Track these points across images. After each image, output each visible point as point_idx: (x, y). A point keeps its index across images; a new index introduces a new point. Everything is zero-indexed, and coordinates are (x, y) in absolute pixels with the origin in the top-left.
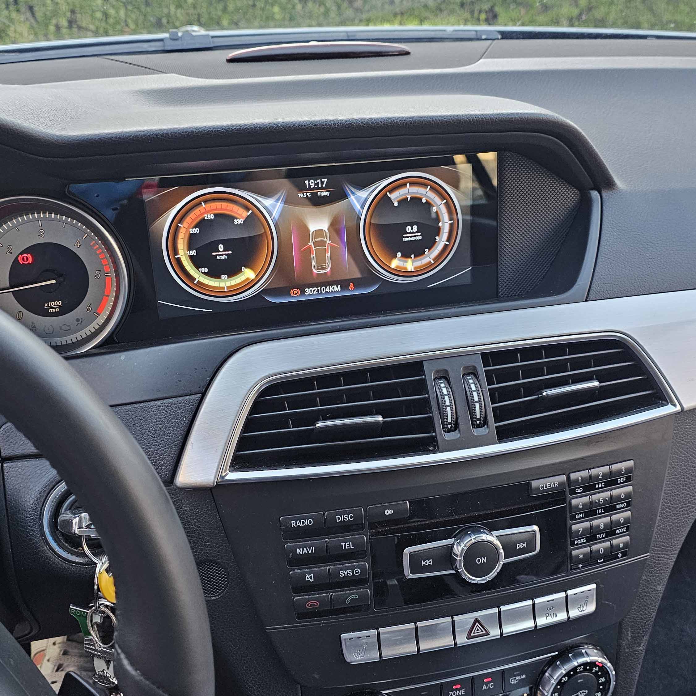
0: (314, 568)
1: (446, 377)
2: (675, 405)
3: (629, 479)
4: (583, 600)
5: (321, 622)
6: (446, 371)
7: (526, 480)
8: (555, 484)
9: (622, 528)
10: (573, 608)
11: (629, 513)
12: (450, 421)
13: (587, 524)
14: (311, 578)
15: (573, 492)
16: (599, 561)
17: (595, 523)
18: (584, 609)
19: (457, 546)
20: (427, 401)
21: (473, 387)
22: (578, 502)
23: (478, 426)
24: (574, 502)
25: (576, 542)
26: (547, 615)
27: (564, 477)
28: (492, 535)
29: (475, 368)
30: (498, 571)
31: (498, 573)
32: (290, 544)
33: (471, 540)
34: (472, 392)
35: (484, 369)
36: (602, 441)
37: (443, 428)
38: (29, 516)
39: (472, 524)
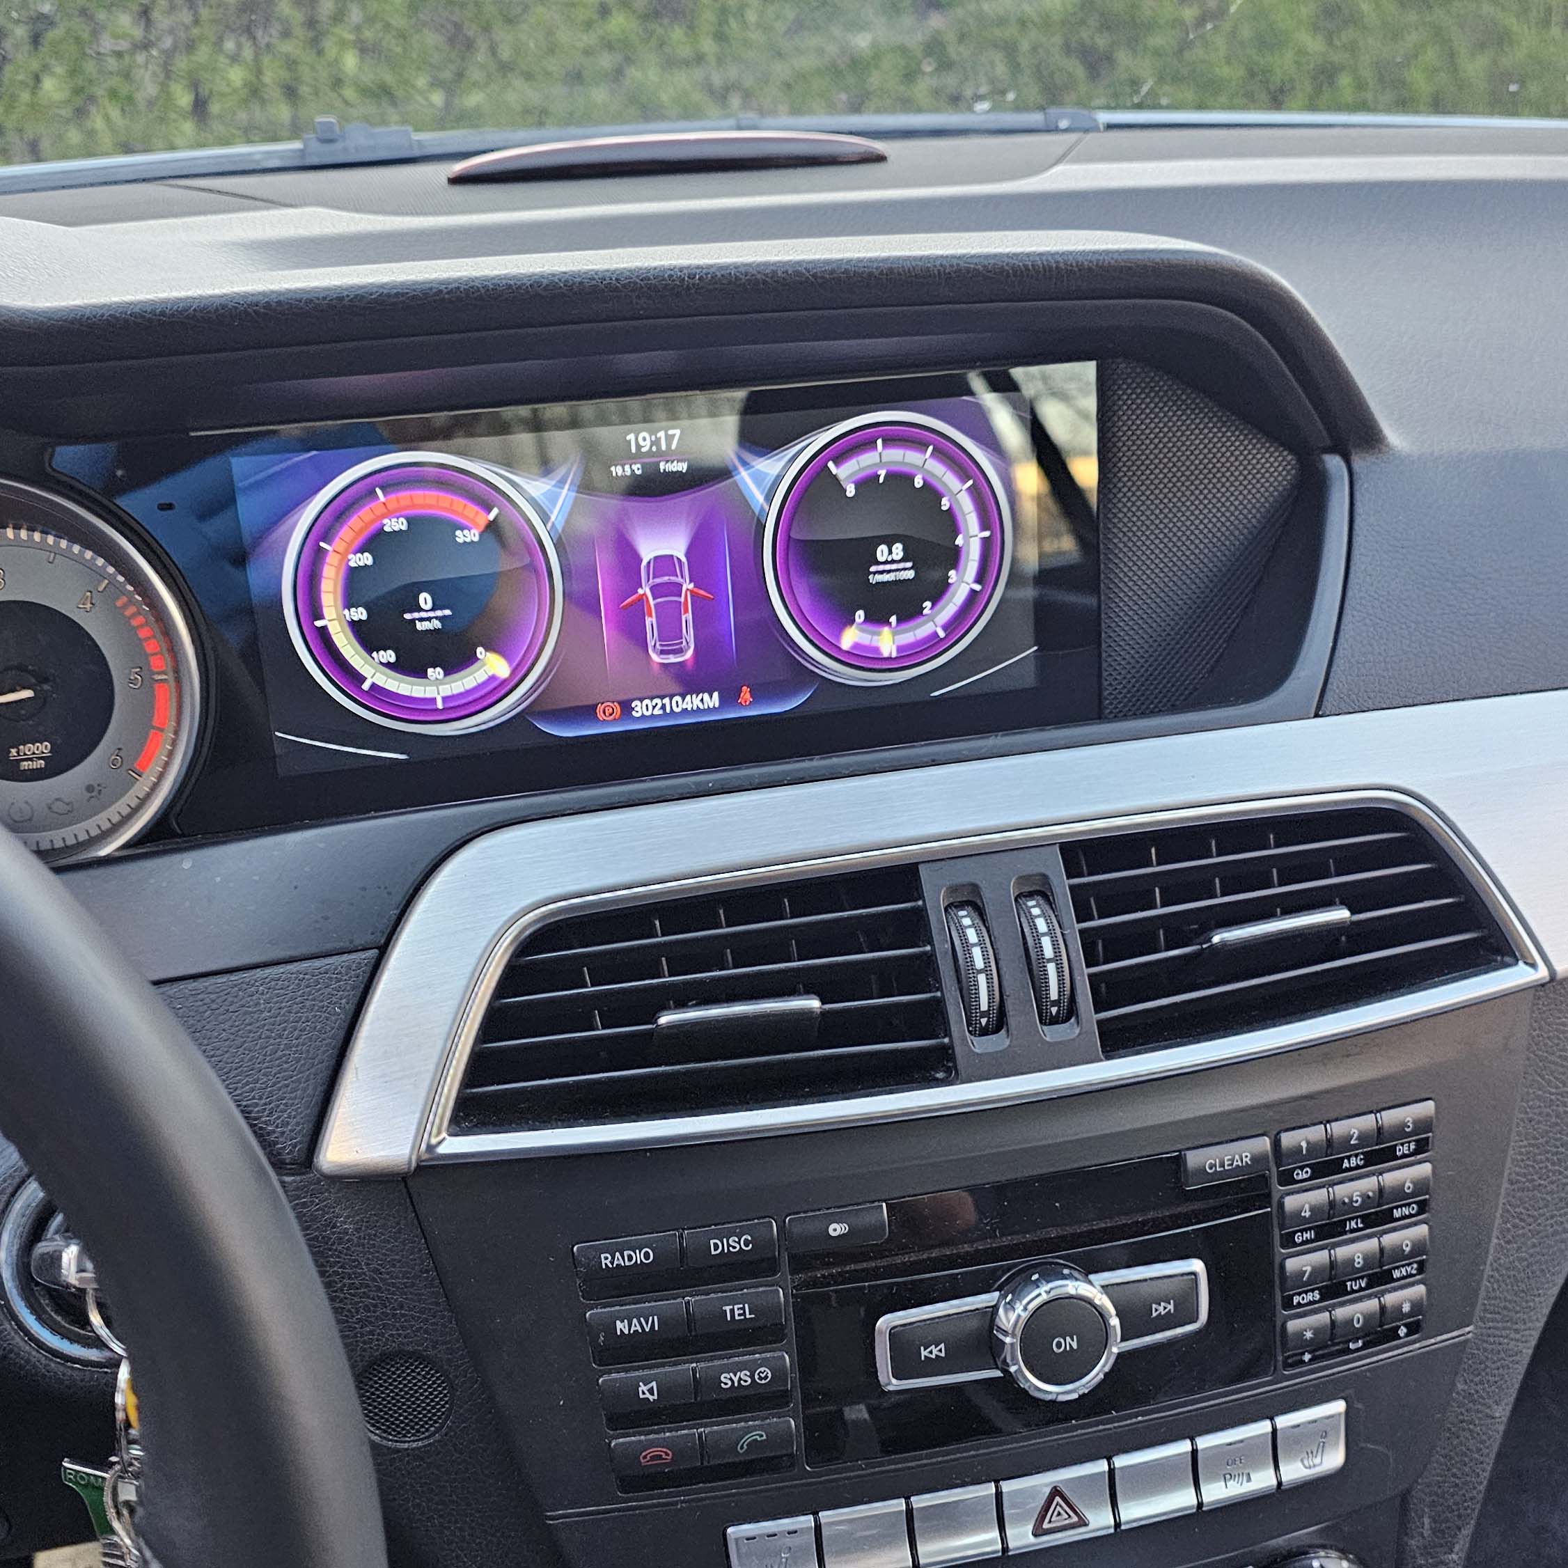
0: (658, 1367)
1: (976, 904)
2: (1533, 965)
3: (1422, 1147)
4: (1317, 1436)
5: (680, 1499)
6: (975, 888)
7: (1174, 1149)
8: (1244, 1159)
9: (1409, 1265)
10: (1292, 1456)
11: (1423, 1230)
12: (984, 1007)
13: (1321, 1257)
14: (651, 1391)
15: (1287, 1178)
16: (1352, 1346)
17: (1342, 1252)
18: (1317, 1461)
19: (1006, 1311)
20: (930, 959)
22: (1302, 1202)
23: (1054, 1021)
24: (1291, 1203)
25: (1296, 1300)
26: (1228, 1476)
27: (1265, 1143)
28: (1090, 1283)
29: (1045, 879)
30: (1107, 1369)
31: (1106, 1375)
32: (599, 1310)
33: (1039, 1295)
34: (1037, 937)
35: (1067, 882)
36: (1358, 1054)
37: (969, 1024)
39: (1043, 1258)
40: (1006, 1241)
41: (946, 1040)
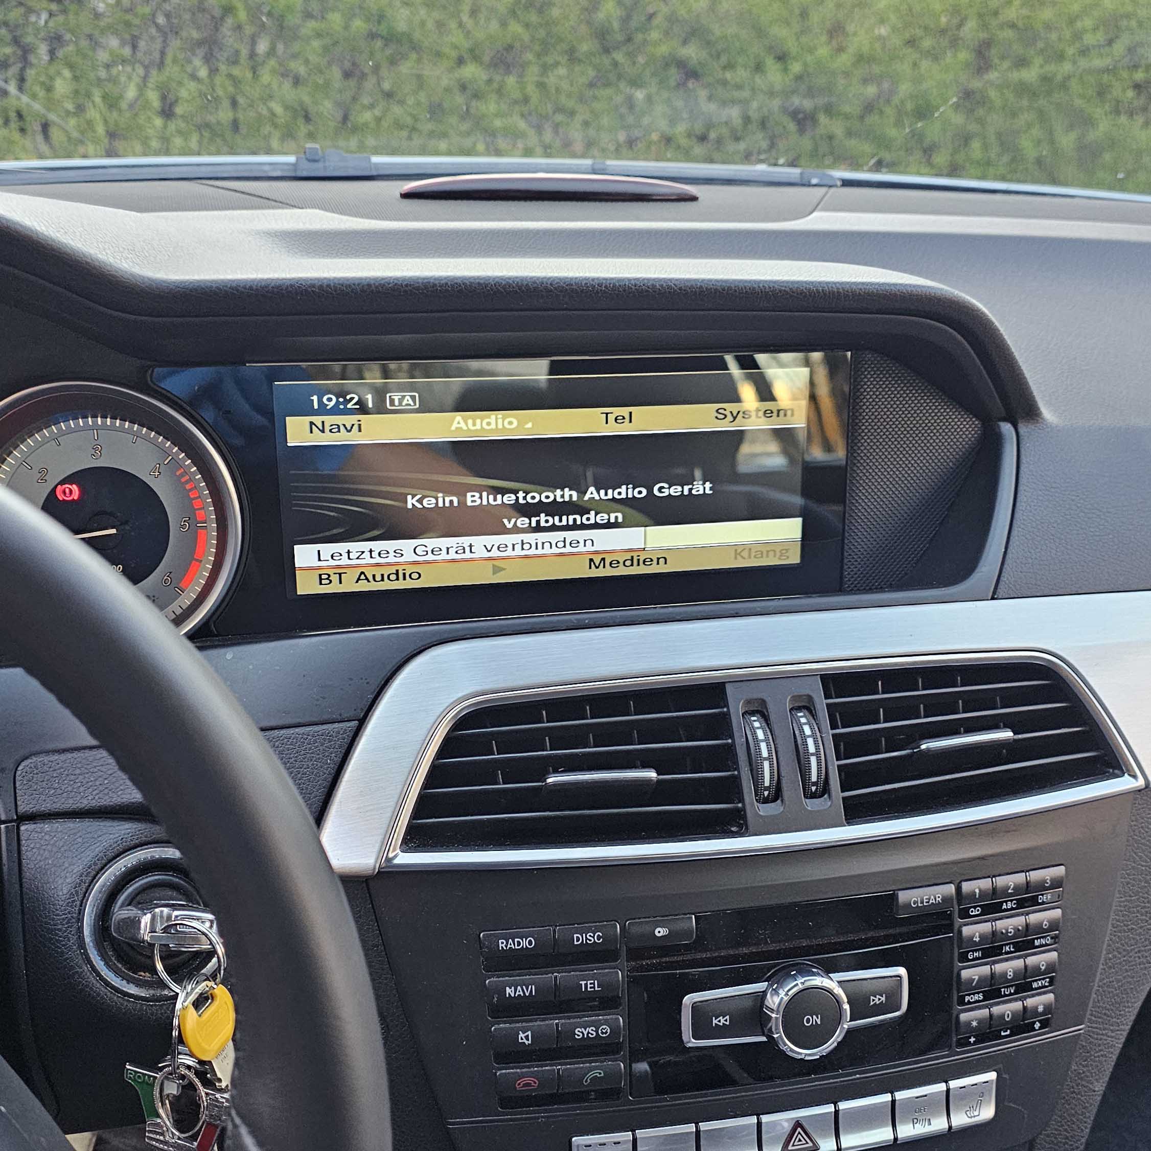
0: (531, 1021)
1: (763, 712)
2: (1134, 777)
3: (1055, 897)
4: (974, 1096)
5: (541, 1115)
6: (763, 702)
7: (891, 889)
8: (937, 899)
9: (1043, 979)
10: (958, 1108)
11: (1054, 955)
12: (767, 784)
13: (985, 970)
14: (527, 1038)
15: (965, 914)
16: (1003, 1034)
17: (999, 968)
18: (976, 1113)
19: (772, 995)
20: (730, 750)
21: (807, 730)
22: (974, 930)
23: (813, 796)
24: (966, 930)
25: (967, 999)
26: (915, 1120)
27: (952, 889)
28: (831, 979)
29: (810, 698)
30: (839, 1040)
31: (839, 1043)
32: (495, 979)
33: (797, 985)
34: (804, 738)
35: (825, 701)
36: (1014, 831)
37: (756, 795)
38: (61, 913)
39: (798, 960)
40: (773, 947)
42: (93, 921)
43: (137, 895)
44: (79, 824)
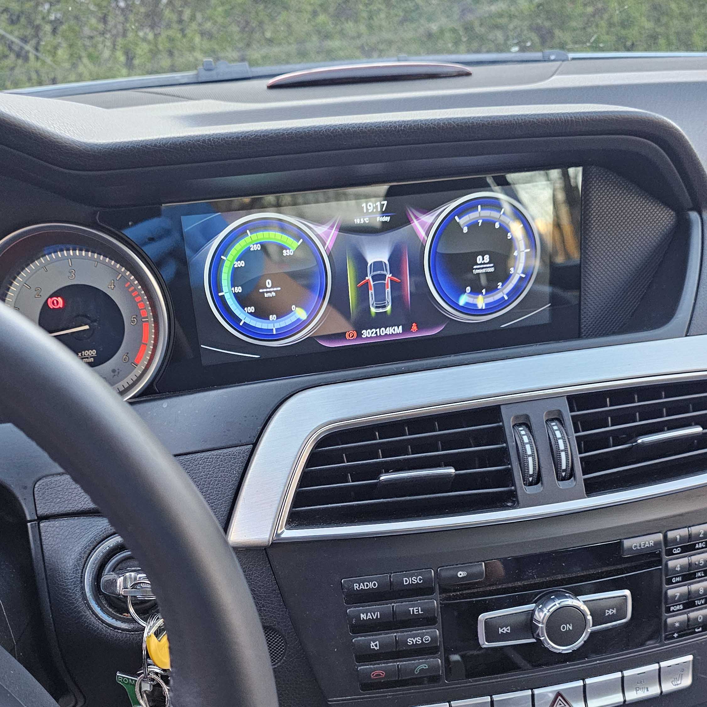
0: (379, 634)
1: (527, 424)
4: (678, 671)
5: (388, 694)
6: (527, 417)
7: (618, 538)
8: (650, 544)
10: (667, 680)
12: (531, 472)
13: (684, 589)
14: (376, 645)
15: (670, 553)
16: (697, 630)
17: (694, 587)
18: (679, 682)
19: (539, 612)
20: (505, 451)
21: (558, 434)
22: (676, 564)
23: (564, 479)
25: (672, 609)
26: (638, 688)
27: (660, 536)
28: (579, 600)
29: (560, 412)
30: (585, 639)
31: (585, 642)
32: (353, 609)
33: (555, 605)
34: (556, 440)
35: (570, 414)
36: (704, 495)
37: (524, 481)
38: (70, 578)
39: (556, 589)
40: (538, 580)
41: (513, 488)
42: (90, 582)
43: (118, 565)
44: (77, 521)
